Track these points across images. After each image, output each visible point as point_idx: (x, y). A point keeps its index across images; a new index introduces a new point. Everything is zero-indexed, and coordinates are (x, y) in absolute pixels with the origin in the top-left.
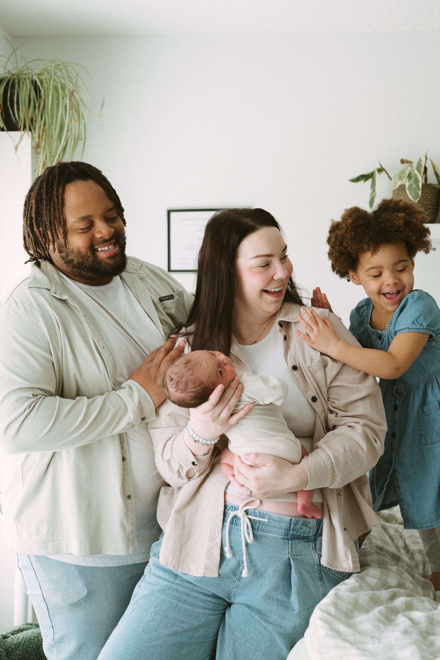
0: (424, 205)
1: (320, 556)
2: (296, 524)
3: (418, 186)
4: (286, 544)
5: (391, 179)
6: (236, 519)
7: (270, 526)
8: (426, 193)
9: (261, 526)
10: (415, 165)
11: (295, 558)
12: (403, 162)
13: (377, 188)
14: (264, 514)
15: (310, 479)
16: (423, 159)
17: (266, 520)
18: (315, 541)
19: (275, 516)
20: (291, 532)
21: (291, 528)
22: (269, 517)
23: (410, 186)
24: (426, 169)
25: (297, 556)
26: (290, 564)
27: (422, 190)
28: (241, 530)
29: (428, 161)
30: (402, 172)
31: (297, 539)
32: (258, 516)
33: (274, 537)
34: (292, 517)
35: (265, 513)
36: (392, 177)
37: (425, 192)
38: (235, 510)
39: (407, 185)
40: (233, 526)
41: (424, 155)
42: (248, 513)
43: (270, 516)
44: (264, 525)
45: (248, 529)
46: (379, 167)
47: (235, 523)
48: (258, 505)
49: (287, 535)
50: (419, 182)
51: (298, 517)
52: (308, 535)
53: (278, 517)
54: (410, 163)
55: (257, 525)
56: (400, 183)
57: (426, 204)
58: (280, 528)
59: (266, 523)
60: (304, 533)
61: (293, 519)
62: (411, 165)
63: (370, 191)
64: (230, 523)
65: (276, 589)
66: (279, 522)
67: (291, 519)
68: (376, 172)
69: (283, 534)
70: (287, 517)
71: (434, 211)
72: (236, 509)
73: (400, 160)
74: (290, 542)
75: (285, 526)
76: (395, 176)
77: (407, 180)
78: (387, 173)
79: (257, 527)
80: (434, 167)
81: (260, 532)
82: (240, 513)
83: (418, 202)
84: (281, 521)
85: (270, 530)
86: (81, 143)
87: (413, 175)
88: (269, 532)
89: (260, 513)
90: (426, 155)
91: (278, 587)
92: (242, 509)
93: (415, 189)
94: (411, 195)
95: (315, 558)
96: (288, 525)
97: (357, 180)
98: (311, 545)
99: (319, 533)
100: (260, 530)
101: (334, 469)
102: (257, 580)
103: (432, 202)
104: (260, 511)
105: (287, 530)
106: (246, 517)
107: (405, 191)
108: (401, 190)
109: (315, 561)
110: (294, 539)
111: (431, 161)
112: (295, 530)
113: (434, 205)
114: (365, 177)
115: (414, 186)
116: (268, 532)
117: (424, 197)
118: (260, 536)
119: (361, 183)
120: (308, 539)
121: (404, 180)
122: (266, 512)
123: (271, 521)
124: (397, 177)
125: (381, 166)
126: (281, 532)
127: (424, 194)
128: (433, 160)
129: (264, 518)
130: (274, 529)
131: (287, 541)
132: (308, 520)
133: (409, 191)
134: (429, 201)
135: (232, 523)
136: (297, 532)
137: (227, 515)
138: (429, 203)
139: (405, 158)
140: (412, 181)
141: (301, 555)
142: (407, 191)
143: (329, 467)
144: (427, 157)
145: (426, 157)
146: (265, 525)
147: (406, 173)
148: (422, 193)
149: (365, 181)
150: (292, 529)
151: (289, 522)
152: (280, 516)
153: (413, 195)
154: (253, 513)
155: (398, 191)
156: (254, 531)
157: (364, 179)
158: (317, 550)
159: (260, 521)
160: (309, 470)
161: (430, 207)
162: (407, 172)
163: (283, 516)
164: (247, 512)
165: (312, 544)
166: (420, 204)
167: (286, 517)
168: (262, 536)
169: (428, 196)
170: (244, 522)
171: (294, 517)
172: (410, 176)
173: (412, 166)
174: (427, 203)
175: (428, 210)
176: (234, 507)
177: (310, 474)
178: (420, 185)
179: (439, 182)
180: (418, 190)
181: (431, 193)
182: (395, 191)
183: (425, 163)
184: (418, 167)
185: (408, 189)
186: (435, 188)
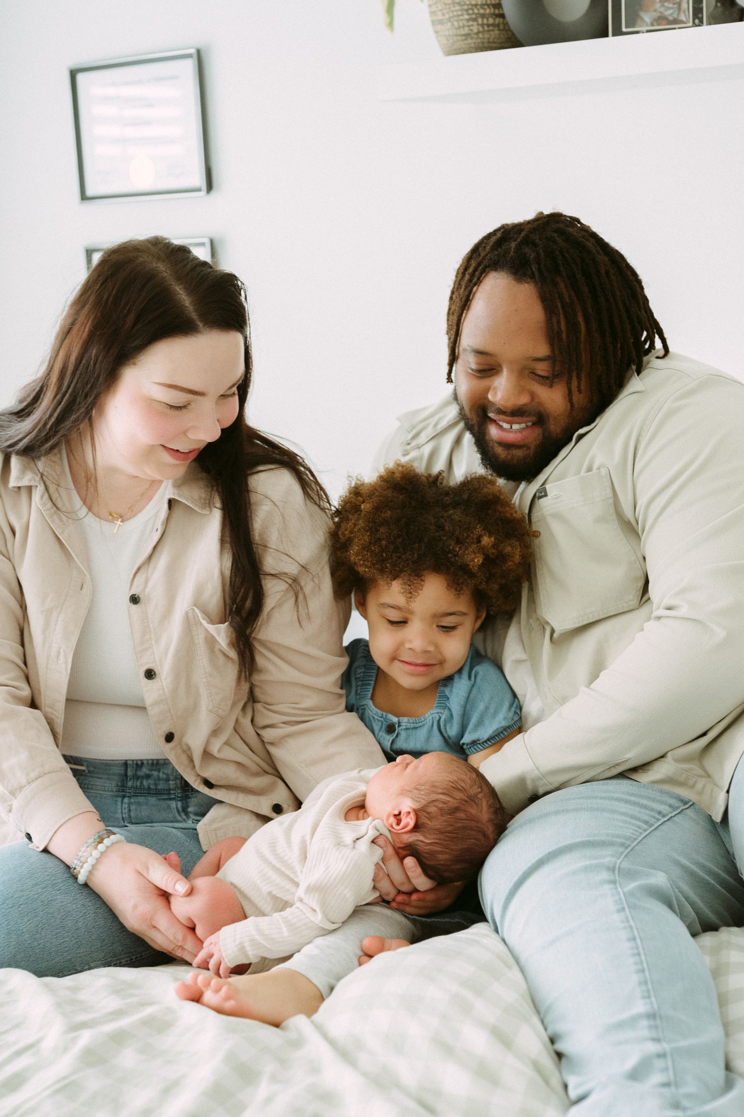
2: (138, 769)
20: (130, 783)
31: (141, 795)
52: (166, 787)
60: (157, 783)
74: (124, 804)
110: (136, 795)
120: (167, 794)
136: (141, 783)
161: (482, 11)
175: (480, 20)
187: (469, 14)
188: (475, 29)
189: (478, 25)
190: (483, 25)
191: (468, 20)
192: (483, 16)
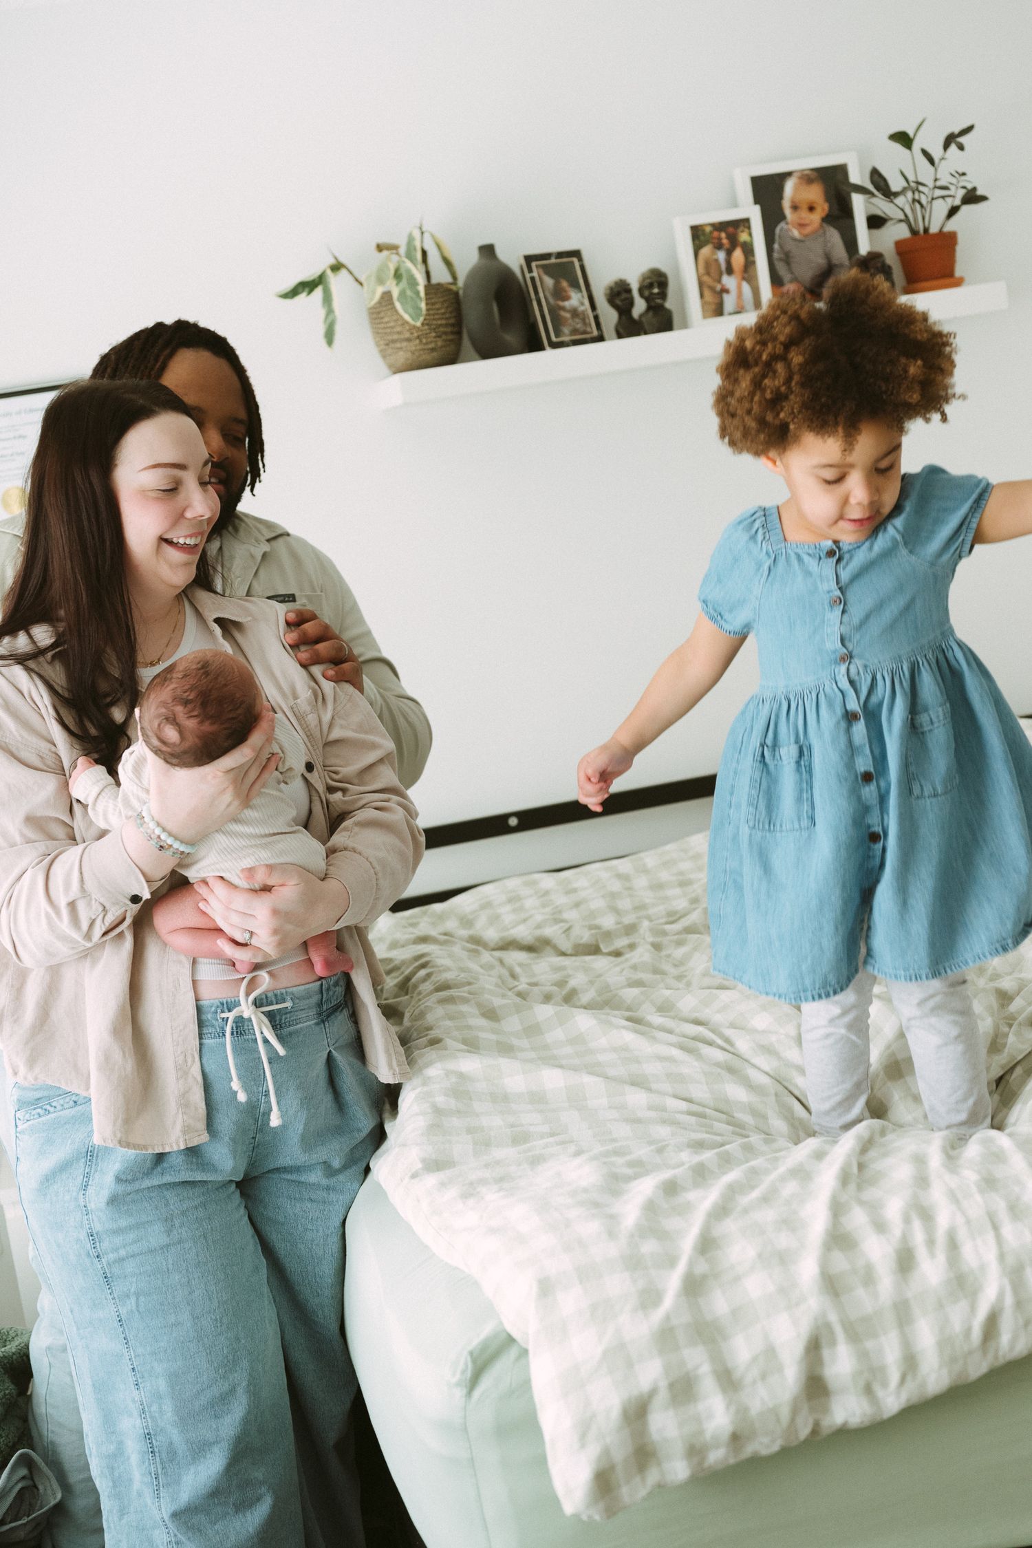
0: (432, 327)
3: (417, 293)
4: (322, 1031)
5: (361, 284)
8: (433, 304)
10: (402, 251)
11: (336, 1047)
12: (380, 248)
13: (336, 304)
15: (352, 904)
16: (417, 234)
20: (325, 1007)
21: (323, 1000)
23: (402, 294)
24: (424, 253)
25: (337, 1041)
27: (426, 299)
29: (426, 235)
30: (382, 269)
31: (332, 1014)
34: (321, 980)
36: (362, 279)
37: (432, 301)
38: (230, 1009)
39: (395, 294)
41: (416, 227)
46: (332, 261)
49: (321, 1013)
50: (417, 284)
54: (393, 248)
56: (380, 290)
57: (437, 324)
60: (337, 999)
61: (324, 982)
62: (396, 251)
63: (322, 313)
68: (329, 272)
70: (315, 984)
71: (455, 337)
72: (230, 1006)
73: (374, 245)
74: (326, 1023)
76: (368, 277)
77: (395, 282)
78: (351, 273)
80: (439, 247)
83: (423, 324)
87: (402, 271)
90: (421, 225)
93: (412, 299)
94: (406, 312)
97: (292, 293)
101: (377, 885)
103: (447, 319)
105: (319, 1005)
107: (392, 304)
108: (383, 304)
110: (329, 1016)
111: (433, 236)
112: (328, 1000)
113: (453, 325)
114: (306, 286)
115: (409, 293)
117: (431, 312)
119: (302, 298)
121: (388, 283)
124: (373, 279)
125: (336, 259)
127: (429, 307)
128: (438, 235)
131: (323, 1025)
133: (402, 304)
134: (441, 319)
138: (443, 322)
139: (382, 240)
140: (404, 283)
141: (340, 1038)
142: (398, 305)
143: (374, 881)
144: (424, 229)
145: (421, 228)
147: (388, 269)
148: (427, 304)
149: (310, 292)
151: (318, 992)
153: (411, 310)
155: (378, 305)
157: (307, 290)
160: (349, 887)
161: (445, 330)
162: (392, 269)
166: (426, 327)
169: (438, 309)
171: (323, 978)
172: (397, 276)
173: (397, 254)
174: (439, 322)
175: (444, 337)
176: (227, 1003)
177: (352, 893)
178: (421, 289)
179: (455, 277)
180: (418, 301)
181: (444, 301)
182: (374, 308)
183: (422, 242)
184: (410, 256)
185: (398, 300)
186: (450, 290)
187: (435, 332)
188: (440, 343)
189: (442, 340)
190: (446, 341)
191: (435, 337)
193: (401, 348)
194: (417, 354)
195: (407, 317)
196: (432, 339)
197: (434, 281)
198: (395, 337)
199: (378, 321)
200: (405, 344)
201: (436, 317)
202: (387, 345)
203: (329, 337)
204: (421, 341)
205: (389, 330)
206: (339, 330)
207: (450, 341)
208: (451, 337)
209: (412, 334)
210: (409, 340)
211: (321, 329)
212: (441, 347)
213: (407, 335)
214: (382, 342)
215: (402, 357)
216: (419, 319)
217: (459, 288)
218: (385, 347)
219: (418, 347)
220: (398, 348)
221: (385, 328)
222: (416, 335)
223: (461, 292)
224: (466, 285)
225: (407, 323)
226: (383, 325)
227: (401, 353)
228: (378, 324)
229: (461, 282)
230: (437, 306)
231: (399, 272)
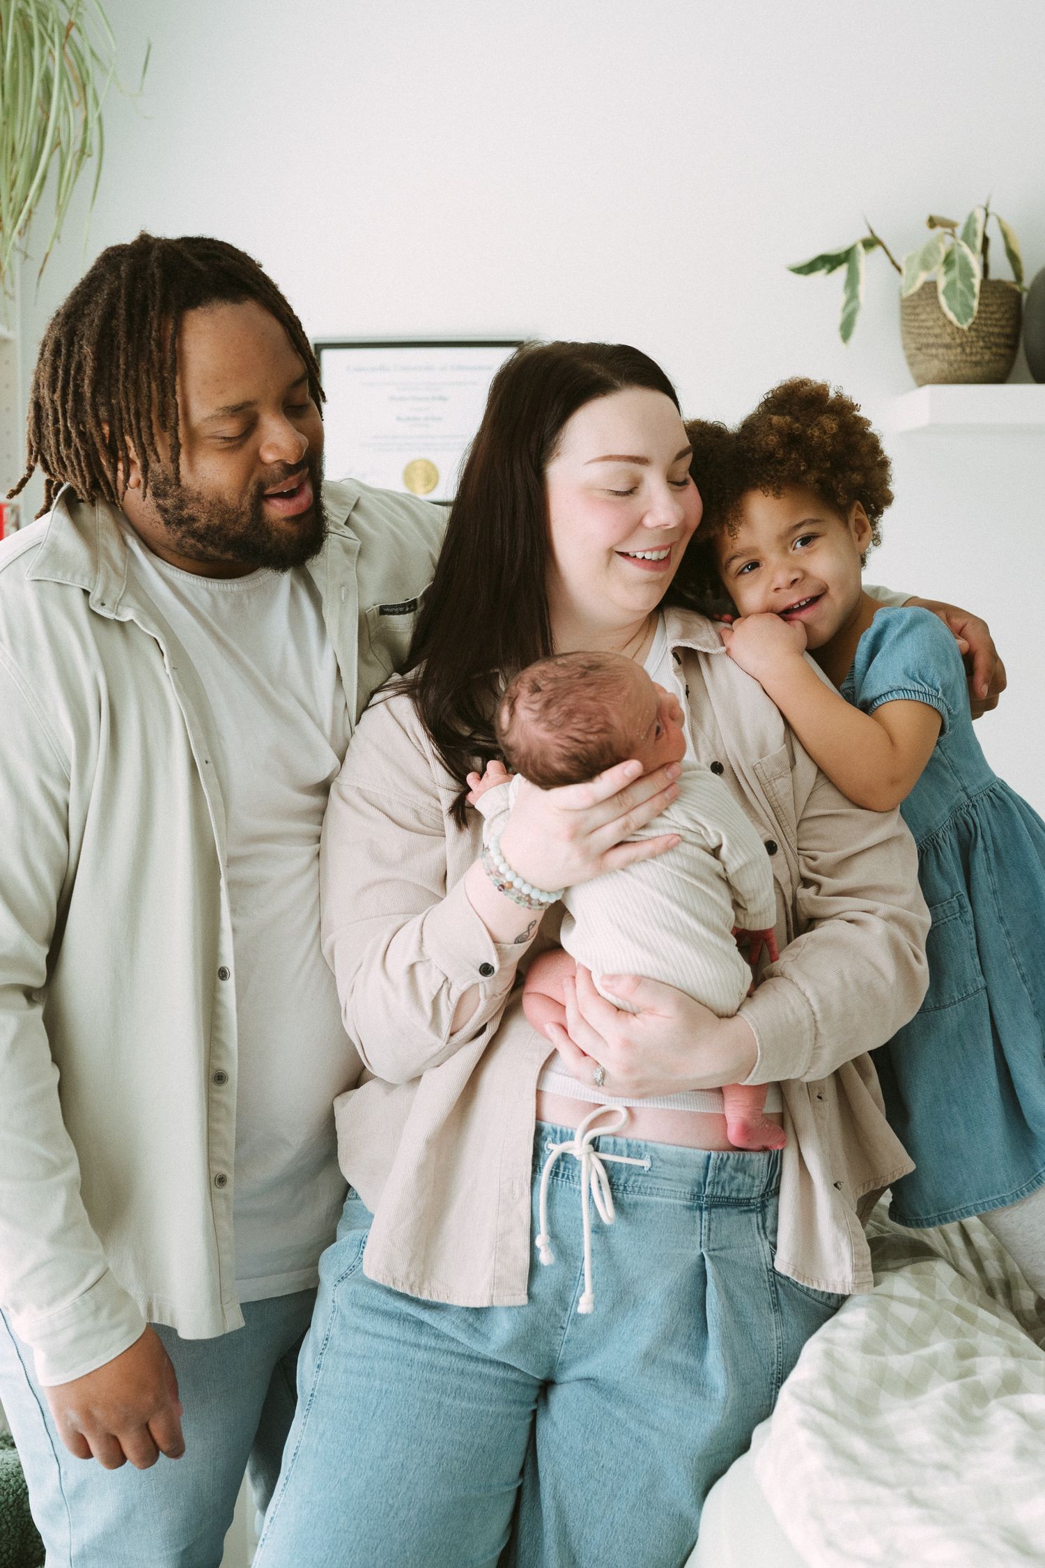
0: (982, 334)
1: (774, 1246)
2: (720, 1168)
3: (971, 287)
4: (695, 1222)
5: (899, 269)
6: (566, 1162)
7: (656, 1177)
8: (987, 305)
9: (633, 1178)
10: (959, 231)
11: (716, 1256)
12: (932, 223)
13: (862, 289)
14: (639, 1146)
15: (762, 1055)
16: (980, 215)
17: (646, 1163)
18: (764, 1206)
19: (669, 1151)
20: (708, 1191)
21: (708, 1180)
22: (653, 1154)
23: (951, 285)
24: (986, 241)
25: (721, 1249)
26: (704, 1273)
27: (980, 299)
28: (580, 1192)
29: (992, 221)
30: (930, 251)
31: (721, 1206)
32: (625, 1153)
33: (667, 1206)
34: (709, 1150)
35: (643, 1144)
36: (901, 261)
37: (987, 301)
38: (562, 1141)
39: (942, 285)
40: (559, 1182)
41: (980, 206)
42: (598, 1147)
43: (655, 1150)
44: (639, 1175)
45: (600, 1188)
46: (867, 235)
47: (563, 1175)
48: (625, 1123)
49: (699, 1197)
50: (973, 275)
51: (724, 1150)
52: (748, 1196)
53: (677, 1153)
54: (950, 225)
55: (623, 1177)
56: (923, 277)
57: (989, 332)
58: (680, 1181)
59: (646, 1169)
60: (739, 1191)
61: (714, 1155)
62: (953, 231)
63: (842, 298)
64: (551, 1174)
65: (668, 1338)
66: (679, 1166)
67: (709, 1157)
68: (860, 248)
69: (688, 1196)
70: (699, 1152)
71: (1008, 351)
72: (564, 1136)
73: (925, 218)
74: (705, 1214)
75: (693, 1174)
76: (910, 260)
77: (943, 269)
78: (888, 253)
79: (621, 1181)
80: (1004, 236)
81: (630, 1196)
82: (578, 1148)
83: (970, 329)
84: (682, 1164)
85: (657, 1186)
86: (90, 164)
87: (956, 256)
88: (655, 1192)
89: (629, 1145)
90: (987, 205)
91: (675, 1332)
92: (583, 1137)
93: (962, 293)
94: (951, 308)
95: (762, 1254)
96: (702, 1172)
97: (809, 268)
98: (754, 1220)
99: (772, 1190)
100: (629, 1189)
101: (817, 1028)
102: (623, 1317)
103: (1002, 327)
104: (630, 1141)
105: (699, 1184)
106: (594, 1158)
107: (936, 298)
108: (924, 296)
109: (763, 1261)
110: (716, 1206)
111: (999, 221)
112: (718, 1183)
113: (1007, 336)
114: (829, 262)
115: (959, 285)
116: (651, 1194)
117: (983, 315)
118: (630, 1204)
119: (820, 276)
120: (748, 1204)
121: (935, 269)
122: (646, 1141)
123: (659, 1164)
124: (917, 261)
125: (872, 232)
126: (683, 1190)
127: (983, 308)
128: (1005, 219)
129: (640, 1156)
130: (667, 1186)
131: (698, 1213)
132: (748, 1156)
133: (948, 298)
134: (995, 326)
135: (555, 1173)
136: (724, 1188)
137: (542, 1155)
138: (996, 330)
139: (938, 213)
140: (955, 273)
141: (730, 1247)
142: (943, 300)
143: (806, 1024)
144: (990, 210)
145: (986, 210)
146: (644, 1175)
147: (939, 252)
148: (980, 304)
149: (830, 271)
150: (713, 1183)
151: (700, 1165)
152: (681, 1150)
153: (958, 308)
154: (611, 1147)
155: (915, 298)
156: (615, 1194)
157: (828, 266)
158: (768, 1233)
159: (629, 1167)
160: (758, 1031)
161: (997, 340)
162: (943, 251)
163: (689, 1150)
164: (595, 1144)
165: (755, 1218)
166: (973, 333)
167: (696, 1151)
168: (636, 1205)
169: (992, 313)
170: (590, 1171)
171: (713, 1150)
172: (948, 262)
173: (953, 235)
174: (991, 330)
175: (994, 350)
176: (561, 1132)
177: (760, 1040)
178: (977, 281)
179: (1019, 277)
180: (970, 297)
181: (1002, 304)
182: (910, 299)
183: (985, 226)
184: (968, 237)
185: (944, 293)
186: (1014, 291)
187: (984, 342)
188: (987, 357)
189: (991, 353)
190: (995, 354)
191: (982, 348)
192: (997, 345)
193: (936, 356)
194: (956, 366)
195: (951, 316)
196: (979, 350)
197: (993, 276)
198: (931, 340)
199: (913, 317)
200: (941, 351)
201: (989, 322)
202: (919, 349)
203: (847, 329)
204: (964, 350)
205: (923, 331)
206: (860, 320)
207: (1001, 355)
208: (1002, 351)
209: (954, 339)
210: (948, 347)
211: (838, 319)
212: (990, 361)
213: (947, 340)
214: (913, 345)
215: (936, 366)
216: (966, 321)
217: (1025, 290)
218: (914, 351)
219: (959, 358)
220: (932, 356)
221: (919, 327)
222: (958, 341)
223: (1025, 296)
224: (1034, 287)
225: (951, 323)
226: (917, 324)
227: (936, 362)
228: (911, 320)
229: (1027, 281)
230: (991, 309)
231: (950, 258)
